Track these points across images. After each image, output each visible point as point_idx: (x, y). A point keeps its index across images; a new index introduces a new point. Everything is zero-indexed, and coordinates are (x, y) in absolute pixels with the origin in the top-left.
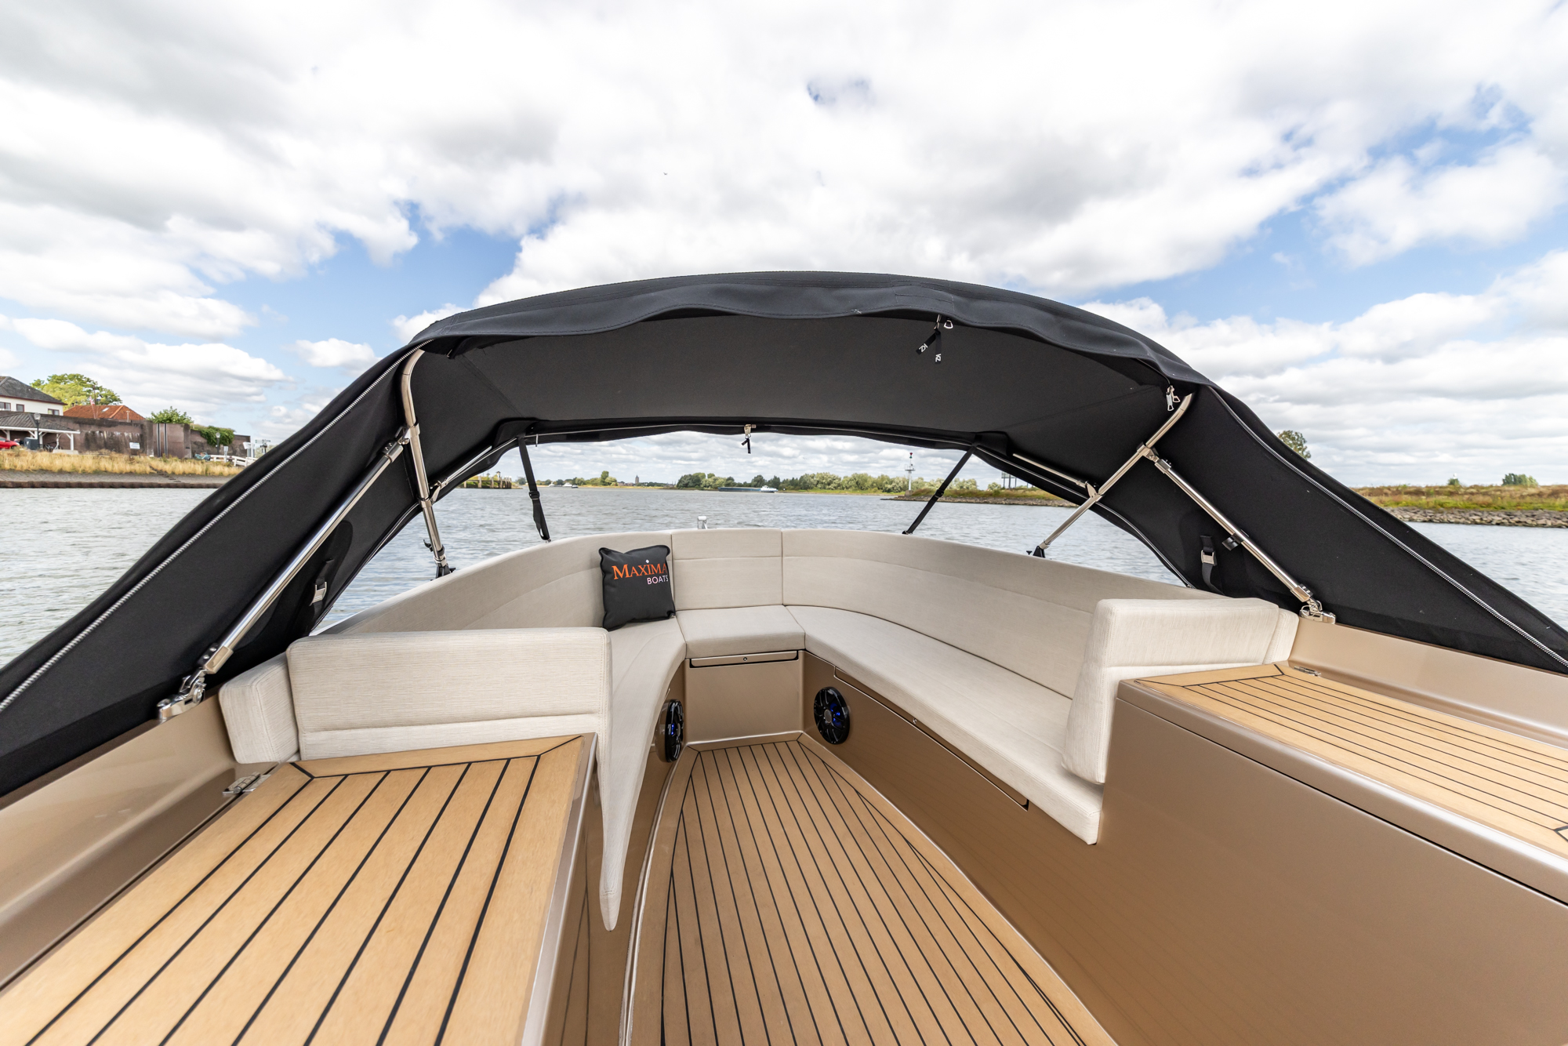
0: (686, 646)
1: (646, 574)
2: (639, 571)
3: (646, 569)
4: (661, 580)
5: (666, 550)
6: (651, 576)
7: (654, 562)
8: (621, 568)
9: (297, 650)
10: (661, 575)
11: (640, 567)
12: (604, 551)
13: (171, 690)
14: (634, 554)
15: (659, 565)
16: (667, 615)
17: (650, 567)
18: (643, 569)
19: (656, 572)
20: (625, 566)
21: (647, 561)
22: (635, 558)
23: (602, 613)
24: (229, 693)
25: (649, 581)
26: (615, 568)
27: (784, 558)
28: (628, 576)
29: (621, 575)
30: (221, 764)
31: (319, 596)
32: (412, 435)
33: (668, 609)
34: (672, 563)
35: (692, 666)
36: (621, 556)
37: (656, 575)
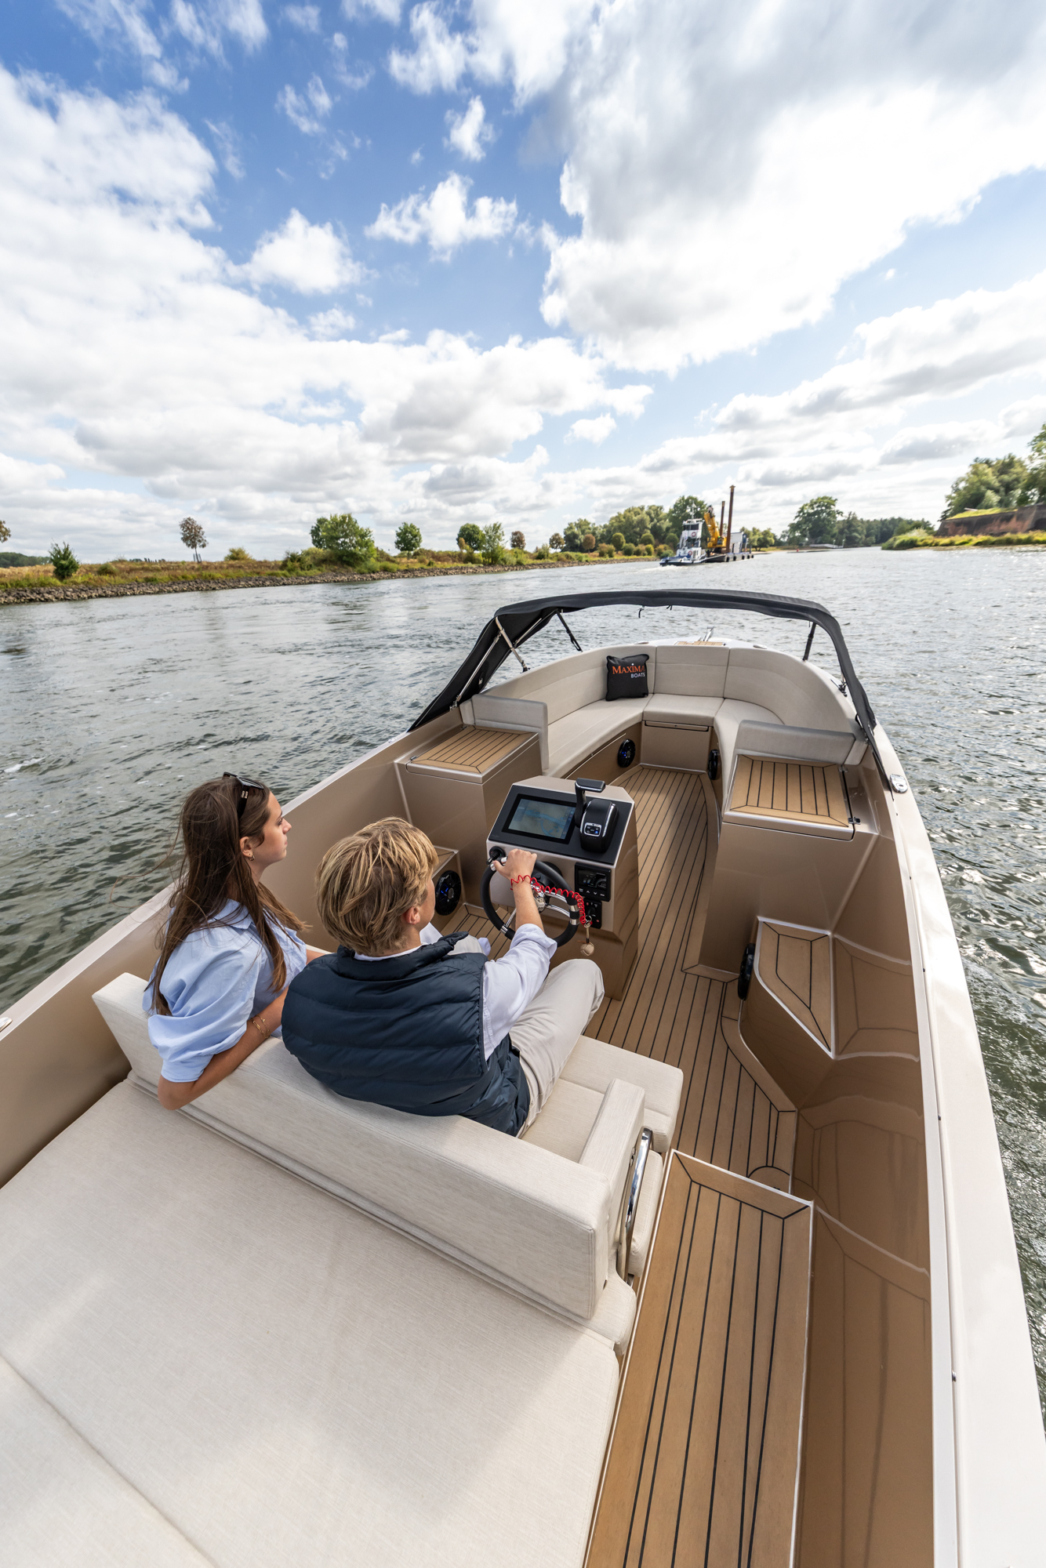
0: (643, 713)
1: (630, 672)
2: (627, 670)
3: (631, 669)
4: (639, 675)
5: (646, 656)
6: (634, 673)
7: (637, 665)
8: (617, 668)
9: (474, 697)
12: (609, 658)
13: (452, 704)
14: (625, 659)
15: (641, 666)
16: (642, 695)
19: (640, 669)
20: (619, 667)
21: (631, 666)
22: (624, 664)
23: (606, 691)
24: (461, 705)
25: (632, 676)
26: (614, 668)
27: (729, 667)
28: (622, 672)
29: (618, 672)
30: (460, 723)
31: (480, 682)
32: (503, 632)
33: (644, 692)
34: (650, 665)
35: (646, 725)
36: (619, 661)
37: (638, 671)
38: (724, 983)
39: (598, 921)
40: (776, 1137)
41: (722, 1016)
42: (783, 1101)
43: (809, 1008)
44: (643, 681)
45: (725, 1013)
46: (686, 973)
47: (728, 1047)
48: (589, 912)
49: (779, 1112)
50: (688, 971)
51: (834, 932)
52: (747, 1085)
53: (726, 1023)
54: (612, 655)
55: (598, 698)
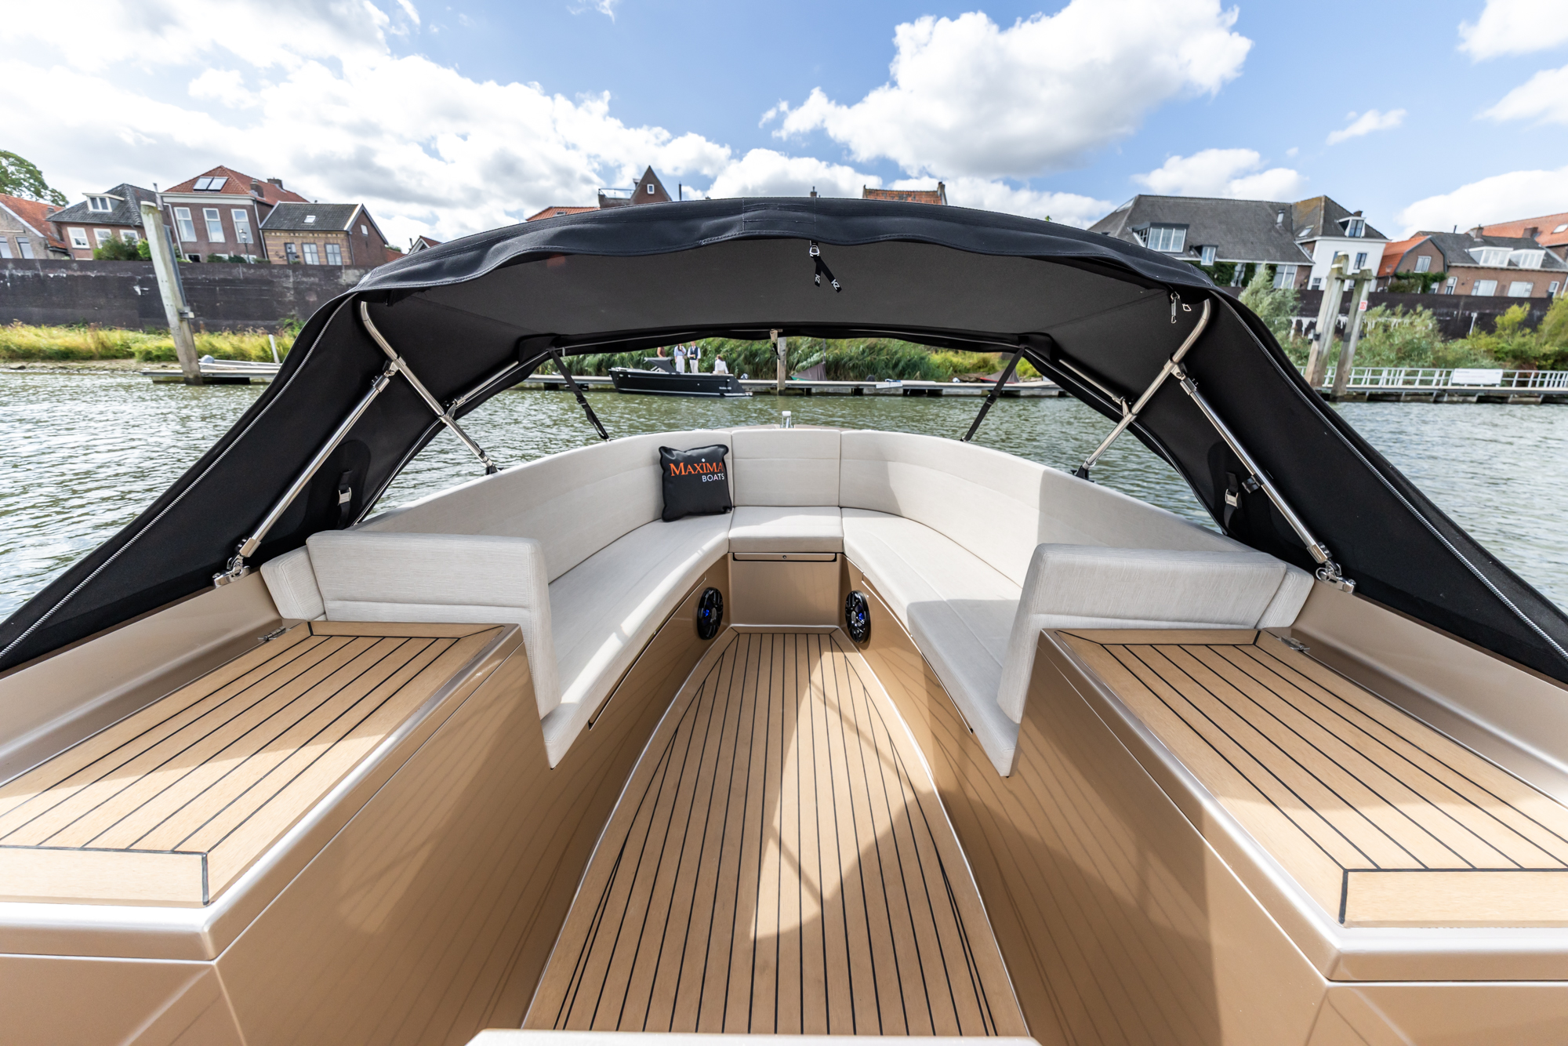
1: (701, 472)
2: (695, 469)
3: (702, 468)
4: (716, 478)
5: (724, 450)
6: (706, 474)
8: (677, 466)
10: (717, 473)
11: (696, 465)
12: (664, 450)
14: (689, 453)
15: (714, 464)
16: (723, 510)
17: (706, 465)
18: (698, 468)
19: (712, 470)
20: (682, 464)
21: (703, 460)
22: (690, 458)
23: (664, 506)
25: (704, 479)
26: (672, 466)
28: (683, 473)
29: (678, 473)
33: (724, 504)
34: (729, 462)
36: (679, 455)
37: (713, 473)
44: (723, 486)
54: (668, 446)
55: (650, 517)
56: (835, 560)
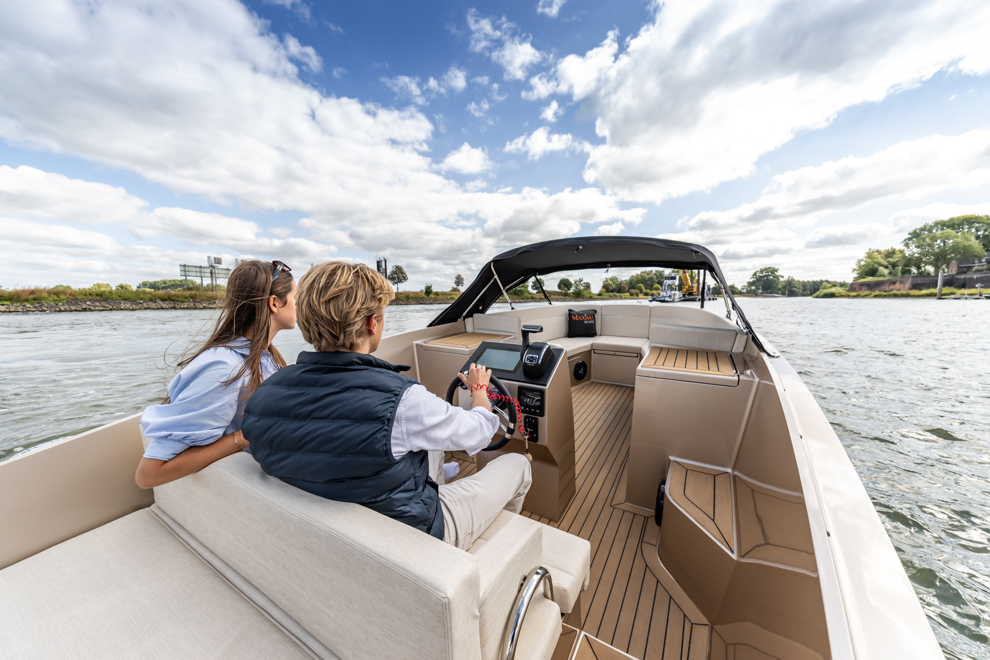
0: (593, 345)
2: (582, 318)
3: (585, 318)
4: (590, 322)
5: (595, 312)
6: (586, 320)
7: (588, 315)
8: (575, 316)
9: (476, 316)
12: (570, 310)
13: (460, 317)
14: (581, 312)
15: (591, 317)
16: (592, 336)
20: (577, 316)
21: (585, 315)
22: (580, 314)
23: (568, 332)
24: (466, 320)
25: (585, 322)
26: (573, 316)
27: (651, 318)
28: (578, 320)
29: (576, 319)
30: (464, 330)
32: (496, 277)
33: (593, 333)
34: (597, 317)
35: (594, 353)
36: (576, 312)
37: (589, 320)
38: (645, 517)
39: (535, 435)
40: (689, 647)
41: (642, 541)
42: (695, 614)
43: (713, 520)
44: (593, 326)
45: (645, 539)
46: (614, 508)
47: (647, 566)
48: (527, 425)
49: (692, 624)
50: (616, 506)
51: (734, 469)
52: (662, 598)
53: (645, 546)
54: (572, 309)
55: (563, 336)
56: (637, 357)
